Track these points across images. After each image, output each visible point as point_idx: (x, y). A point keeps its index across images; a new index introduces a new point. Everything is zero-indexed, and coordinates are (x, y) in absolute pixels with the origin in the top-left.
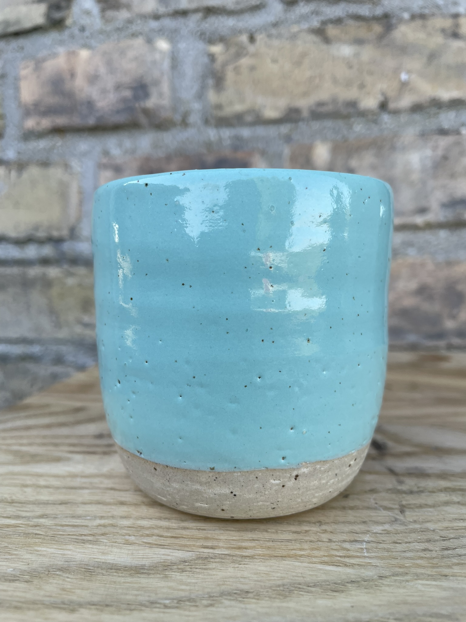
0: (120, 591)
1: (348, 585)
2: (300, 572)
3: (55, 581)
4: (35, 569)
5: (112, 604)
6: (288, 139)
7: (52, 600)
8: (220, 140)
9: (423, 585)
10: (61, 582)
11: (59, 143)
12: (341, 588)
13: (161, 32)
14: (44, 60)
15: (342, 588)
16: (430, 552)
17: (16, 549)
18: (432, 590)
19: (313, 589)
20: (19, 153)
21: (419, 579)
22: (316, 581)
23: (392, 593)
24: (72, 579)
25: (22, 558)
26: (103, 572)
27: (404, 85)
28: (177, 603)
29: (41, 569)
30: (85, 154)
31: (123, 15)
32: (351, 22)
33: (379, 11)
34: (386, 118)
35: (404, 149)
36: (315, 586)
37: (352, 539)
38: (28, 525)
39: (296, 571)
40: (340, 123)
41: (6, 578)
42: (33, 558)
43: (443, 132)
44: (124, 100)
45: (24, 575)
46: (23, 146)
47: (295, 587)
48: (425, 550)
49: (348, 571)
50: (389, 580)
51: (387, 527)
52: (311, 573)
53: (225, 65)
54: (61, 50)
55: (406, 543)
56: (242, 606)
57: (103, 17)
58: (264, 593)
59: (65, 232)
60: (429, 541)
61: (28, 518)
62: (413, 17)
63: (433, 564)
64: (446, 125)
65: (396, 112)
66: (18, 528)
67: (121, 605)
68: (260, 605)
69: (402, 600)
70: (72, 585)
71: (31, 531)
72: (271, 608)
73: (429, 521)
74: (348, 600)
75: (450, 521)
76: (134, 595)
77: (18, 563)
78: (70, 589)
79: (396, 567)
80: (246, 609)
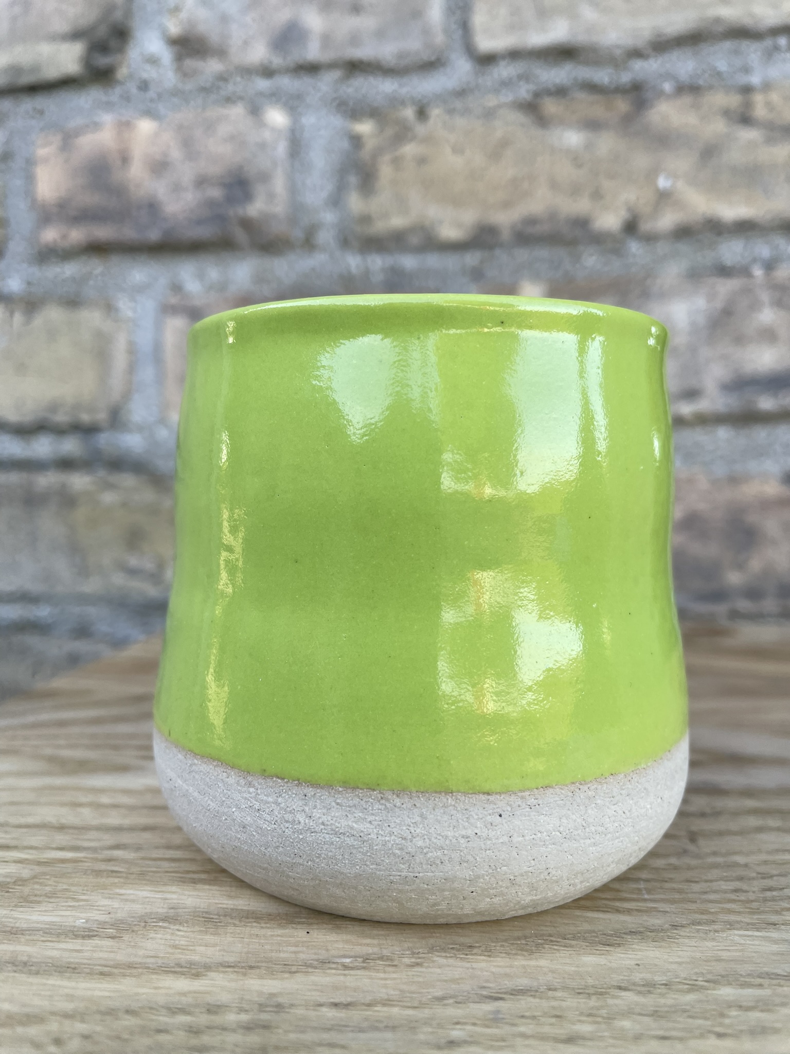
0: (267, 947)
1: (624, 936)
3: (159, 936)
4: (123, 920)
5: (259, 964)
6: (477, 275)
7: (160, 961)
8: (367, 273)
9: (740, 936)
10: (169, 937)
11: (99, 270)
12: (616, 940)
13: (275, 97)
14: (78, 132)
15: (618, 940)
16: (745, 894)
17: (84, 892)
18: (757, 943)
19: (573, 943)
20: (29, 283)
21: (734, 929)
22: (575, 932)
23: (695, 947)
24: (185, 931)
25: (97, 904)
26: (235, 922)
27: (664, 197)
28: (363, 962)
29: (132, 919)
30: (141, 289)
31: (213, 66)
32: (581, 96)
33: (625, 78)
34: (634, 247)
35: (663, 295)
36: (574, 938)
38: (96, 860)
40: (562, 252)
41: (75, 933)
42: (116, 904)
43: (724, 271)
44: (211, 204)
45: (106, 929)
46: (36, 272)
47: (544, 940)
48: (736, 891)
49: (624, 919)
50: (688, 930)
51: (673, 861)
52: (566, 921)
53: (377, 153)
54: (107, 119)
55: (706, 881)
56: (468, 965)
57: (179, 69)
58: (499, 948)
59: (102, 416)
60: (741, 879)
61: (94, 850)
62: (680, 89)
63: (752, 909)
64: (729, 260)
65: (650, 239)
66: (80, 864)
67: (274, 966)
68: (495, 964)
69: (713, 956)
70: (187, 941)
71: (103, 866)
72: (511, 967)
73: (735, 853)
74: (630, 956)
75: (769, 853)
76: (292, 952)
77: (92, 912)
78: (186, 946)
79: (695, 912)
80: (473, 968)
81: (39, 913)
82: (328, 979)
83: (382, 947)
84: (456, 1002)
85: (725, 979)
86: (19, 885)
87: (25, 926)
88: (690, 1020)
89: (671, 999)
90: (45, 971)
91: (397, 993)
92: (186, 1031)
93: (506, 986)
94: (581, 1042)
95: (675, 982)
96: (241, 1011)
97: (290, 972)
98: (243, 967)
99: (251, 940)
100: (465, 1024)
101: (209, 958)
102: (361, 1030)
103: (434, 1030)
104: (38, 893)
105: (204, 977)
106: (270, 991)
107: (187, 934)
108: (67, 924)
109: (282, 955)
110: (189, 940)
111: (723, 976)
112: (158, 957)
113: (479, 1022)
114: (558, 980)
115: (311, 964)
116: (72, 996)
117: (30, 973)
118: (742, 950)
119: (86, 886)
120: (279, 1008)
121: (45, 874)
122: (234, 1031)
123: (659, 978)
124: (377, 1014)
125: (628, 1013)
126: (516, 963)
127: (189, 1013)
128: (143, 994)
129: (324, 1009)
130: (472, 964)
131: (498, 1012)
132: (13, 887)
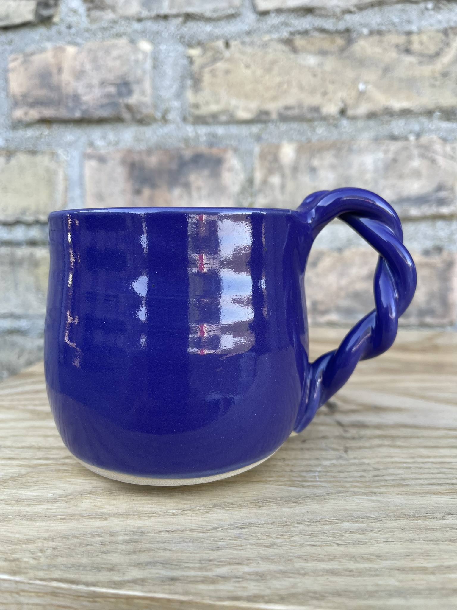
1: (304, 498)
2: (270, 491)
3: (88, 501)
4: (71, 494)
5: (134, 513)
6: (258, 138)
7: (88, 513)
8: (197, 136)
10: (92, 501)
11: (46, 132)
12: (300, 500)
13: (143, 33)
14: (32, 54)
16: (364, 478)
17: (52, 480)
18: (365, 502)
19: (280, 502)
20: (7, 141)
21: (356, 495)
22: (281, 497)
23: (336, 503)
24: (100, 499)
25: (58, 486)
27: (361, 94)
28: (182, 512)
29: (75, 493)
30: (70, 144)
31: (109, 15)
32: (316, 34)
33: (341, 26)
34: (345, 122)
35: (360, 151)
36: (280, 500)
37: (308, 469)
38: (57, 464)
39: (266, 491)
40: (305, 126)
41: (48, 500)
42: (67, 486)
43: (394, 138)
44: (109, 96)
45: (63, 498)
46: (11, 134)
47: (266, 501)
49: (305, 490)
50: (334, 496)
51: (334, 462)
52: (278, 492)
53: (202, 67)
54: (49, 45)
55: (348, 472)
56: (230, 513)
57: (88, 16)
58: (245, 505)
60: (364, 471)
61: (55, 459)
62: (371, 33)
63: (366, 485)
64: (396, 132)
65: (354, 118)
66: (49, 467)
67: (141, 514)
68: (242, 512)
69: (343, 508)
70: (101, 503)
71: (61, 468)
72: (250, 513)
73: (365, 458)
74: (305, 508)
75: (381, 458)
76: (149, 508)
77: (56, 490)
78: (100, 505)
79: (340, 487)
80: (232, 514)
81: (30, 491)
82: (165, 520)
83: (191, 504)
84: (222, 530)
85: (347, 519)
86: (20, 478)
87: (24, 497)
88: (327, 538)
89: (321, 527)
90: (34, 519)
91: (196, 525)
92: (100, 544)
93: (246, 522)
94: (275, 547)
95: (323, 520)
96: (125, 535)
97: (148, 517)
98: (126, 515)
99: (131, 502)
100: (226, 539)
101: (111, 511)
102: (179, 543)
103: (212, 542)
104: (30, 481)
105: (108, 520)
106: (138, 526)
107: (101, 500)
108: (44, 496)
109: (145, 509)
110: (102, 502)
111: (345, 518)
112: (87, 511)
113: (231, 539)
114: (270, 519)
115: (158, 513)
116: (48, 530)
117: (28, 520)
118: (357, 506)
119: (52, 477)
120: (142, 533)
121: (32, 472)
122: (122, 544)
123: (317, 518)
124: (186, 535)
125: (300, 534)
126: (252, 512)
127: (101, 536)
128: (81, 528)
129: (163, 533)
130: (232, 512)
131: (241, 534)
132: (17, 478)
